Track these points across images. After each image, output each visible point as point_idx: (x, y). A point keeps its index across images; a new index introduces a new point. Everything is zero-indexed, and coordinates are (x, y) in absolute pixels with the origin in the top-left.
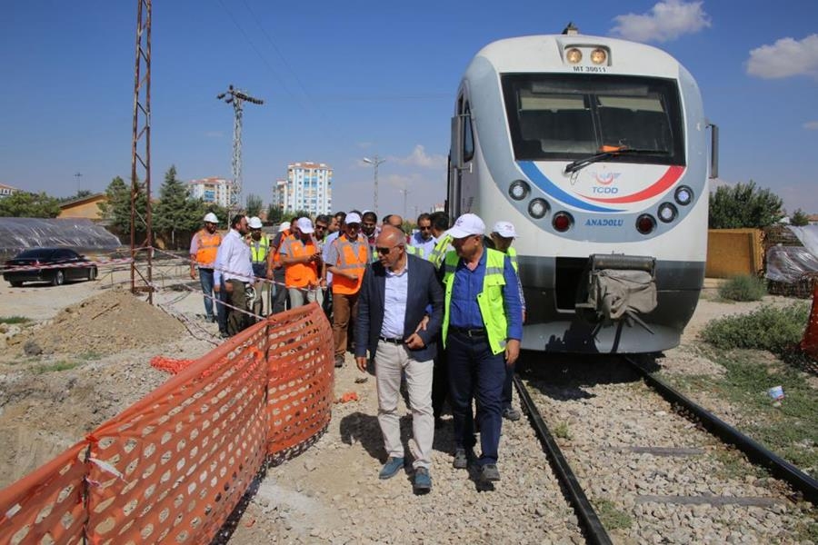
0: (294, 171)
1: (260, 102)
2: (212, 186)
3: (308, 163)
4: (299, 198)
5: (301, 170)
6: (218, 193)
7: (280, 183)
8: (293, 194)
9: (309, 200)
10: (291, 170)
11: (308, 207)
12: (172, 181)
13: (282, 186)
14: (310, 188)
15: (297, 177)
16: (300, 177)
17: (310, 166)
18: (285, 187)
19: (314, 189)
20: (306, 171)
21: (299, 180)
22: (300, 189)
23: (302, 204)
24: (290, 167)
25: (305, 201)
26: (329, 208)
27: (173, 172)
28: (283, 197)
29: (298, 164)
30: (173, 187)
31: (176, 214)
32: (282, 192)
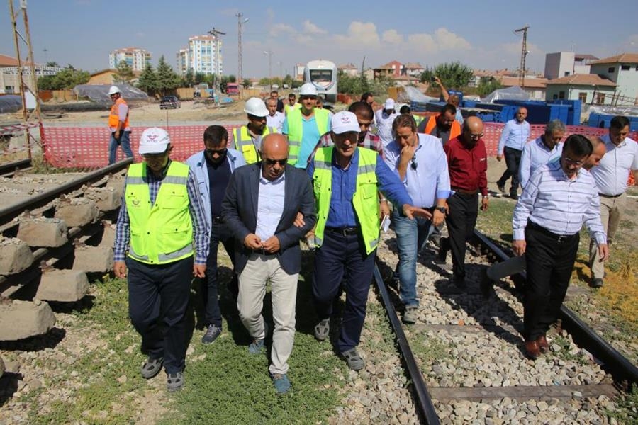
0: (193, 42)
1: (224, 34)
2: (131, 54)
3: (204, 36)
4: (198, 62)
5: (198, 42)
6: (136, 59)
7: (181, 51)
8: (194, 60)
9: (206, 63)
10: (191, 42)
11: (205, 69)
12: (162, 64)
13: (184, 53)
14: (206, 55)
15: (196, 46)
16: (199, 47)
17: (205, 38)
18: (186, 54)
19: (209, 55)
20: (202, 42)
21: (198, 49)
22: (199, 56)
23: (201, 67)
24: (190, 39)
25: (203, 65)
26: (221, 69)
27: (163, 58)
28: (184, 62)
29: (197, 37)
30: (163, 67)
31: (167, 80)
32: (184, 58)
